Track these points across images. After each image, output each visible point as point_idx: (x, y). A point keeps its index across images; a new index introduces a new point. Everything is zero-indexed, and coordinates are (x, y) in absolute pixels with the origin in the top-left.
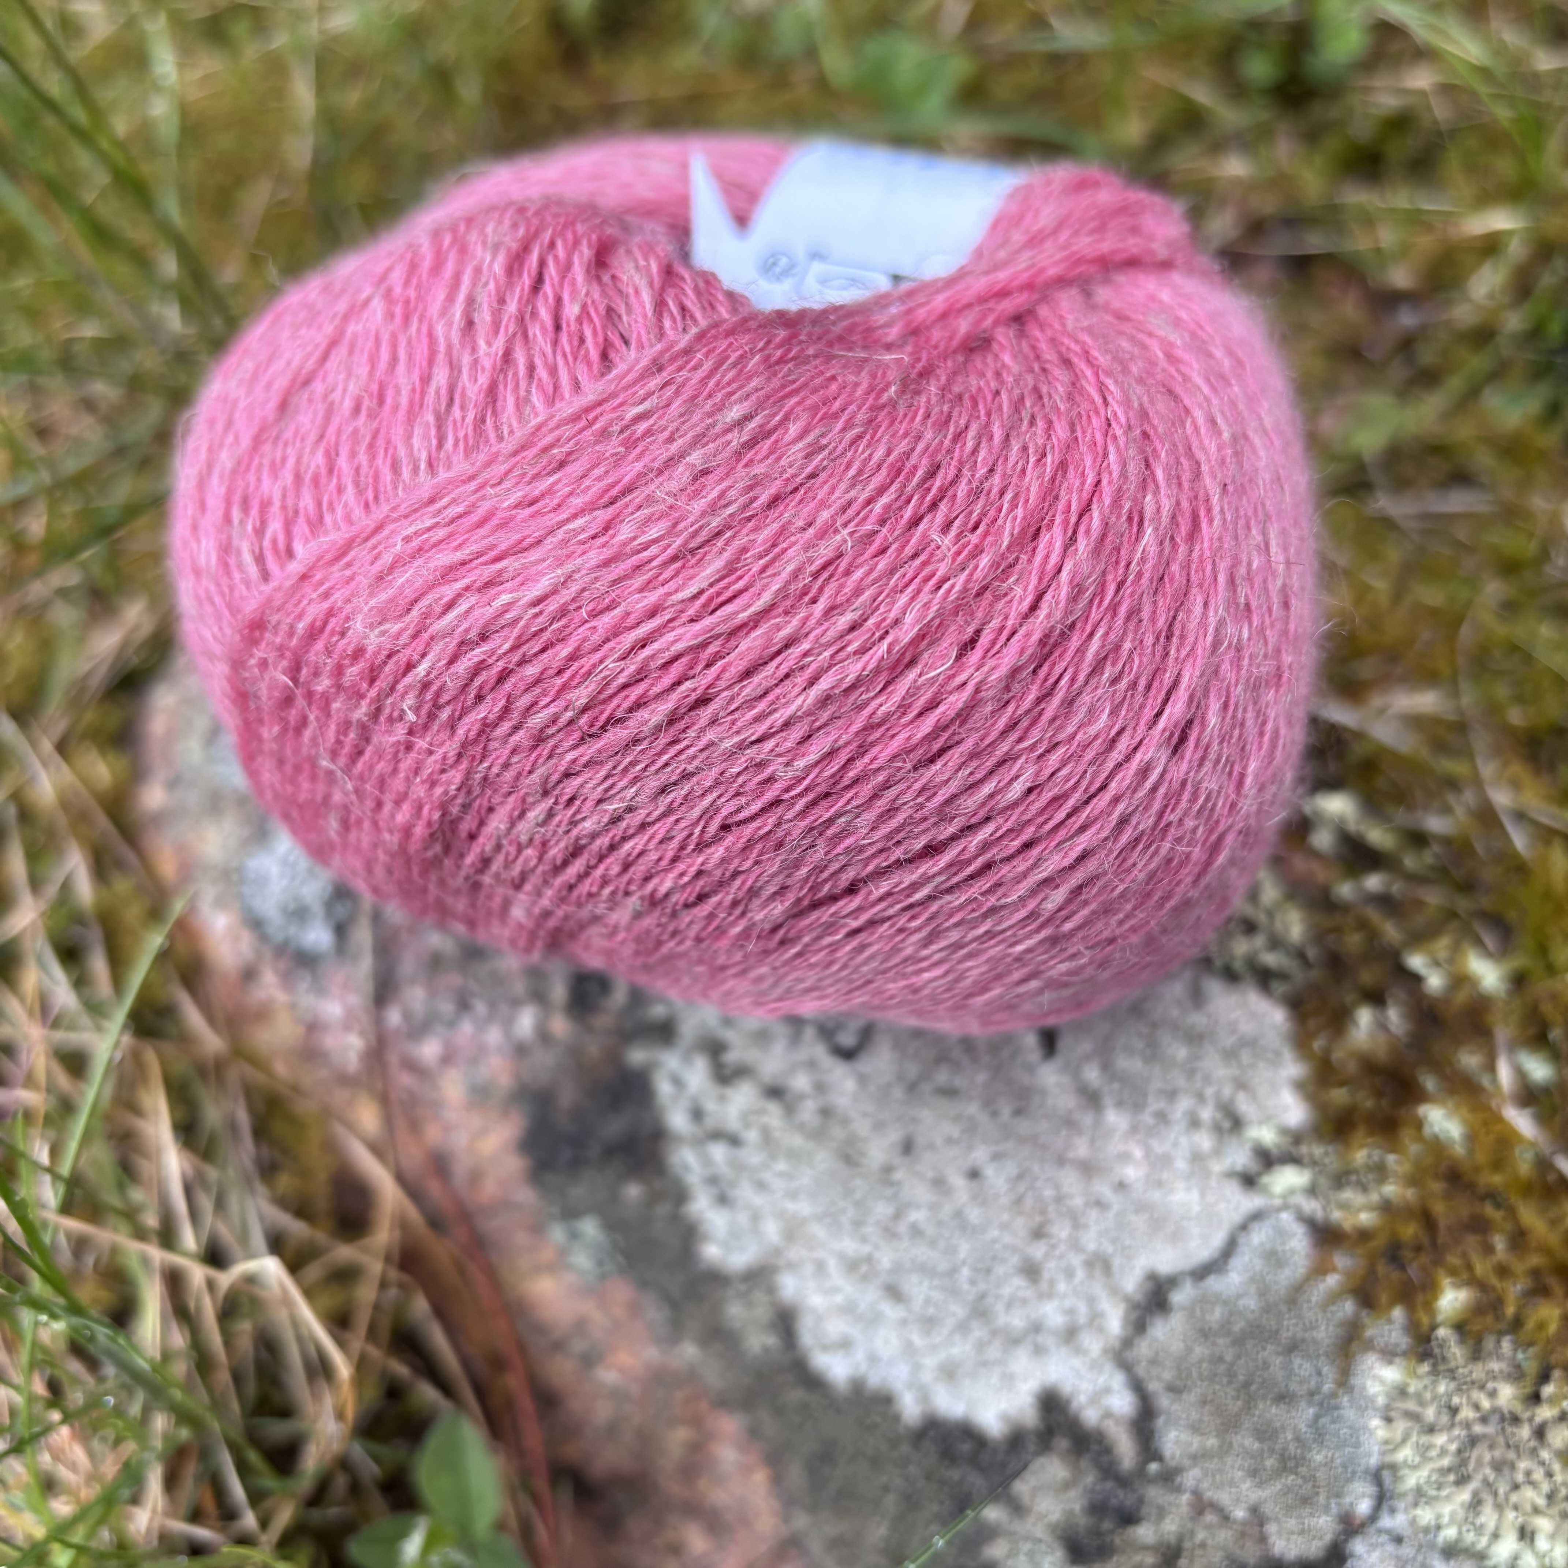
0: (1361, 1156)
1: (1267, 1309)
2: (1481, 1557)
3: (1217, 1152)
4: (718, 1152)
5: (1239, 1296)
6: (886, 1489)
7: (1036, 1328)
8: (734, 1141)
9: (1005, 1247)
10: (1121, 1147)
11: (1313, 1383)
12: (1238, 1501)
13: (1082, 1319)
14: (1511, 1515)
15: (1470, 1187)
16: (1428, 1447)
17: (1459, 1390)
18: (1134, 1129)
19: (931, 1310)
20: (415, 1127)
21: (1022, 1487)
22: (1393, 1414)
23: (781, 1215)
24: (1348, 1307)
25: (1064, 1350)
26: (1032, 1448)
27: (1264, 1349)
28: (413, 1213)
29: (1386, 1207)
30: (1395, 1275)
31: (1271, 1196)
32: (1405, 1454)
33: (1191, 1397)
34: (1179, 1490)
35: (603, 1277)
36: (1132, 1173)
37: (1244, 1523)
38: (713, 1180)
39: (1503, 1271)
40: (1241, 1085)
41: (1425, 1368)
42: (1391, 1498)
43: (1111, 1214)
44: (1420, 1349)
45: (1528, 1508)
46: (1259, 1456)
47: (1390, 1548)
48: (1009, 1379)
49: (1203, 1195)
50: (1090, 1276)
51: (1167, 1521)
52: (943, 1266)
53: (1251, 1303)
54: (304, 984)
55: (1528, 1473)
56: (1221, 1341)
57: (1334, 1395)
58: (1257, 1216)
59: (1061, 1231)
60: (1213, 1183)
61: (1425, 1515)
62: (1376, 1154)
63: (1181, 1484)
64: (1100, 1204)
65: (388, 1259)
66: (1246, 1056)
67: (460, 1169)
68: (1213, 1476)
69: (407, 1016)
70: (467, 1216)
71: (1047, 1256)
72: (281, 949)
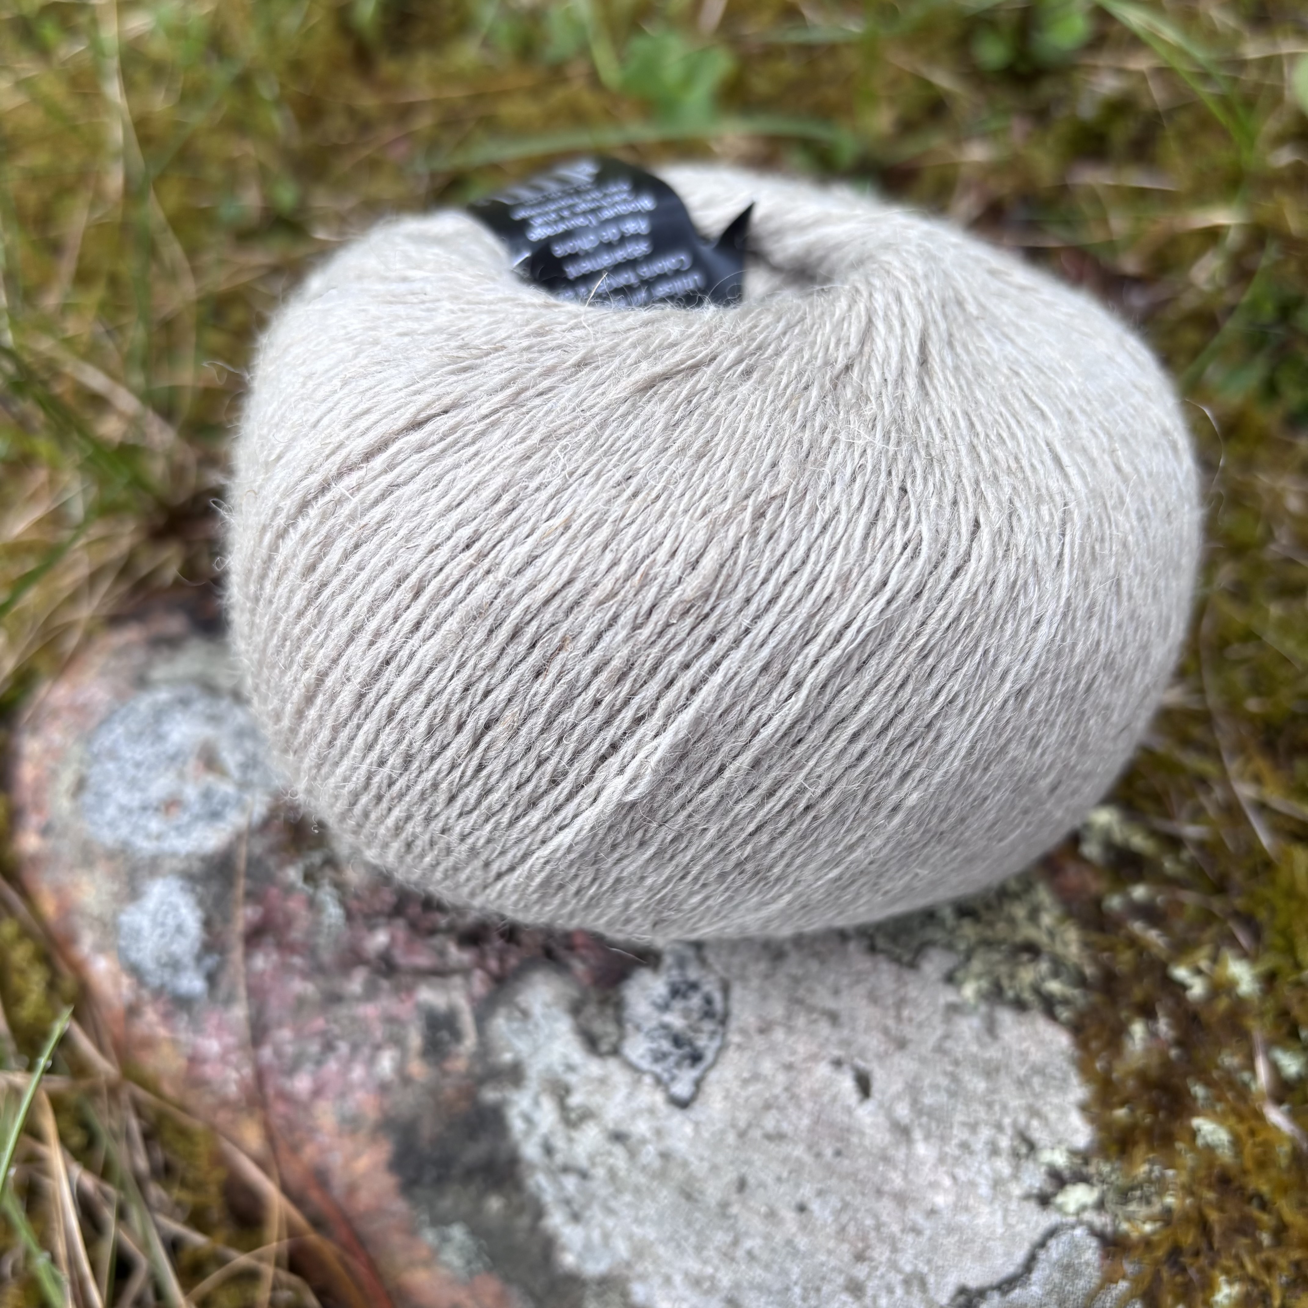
0: (1142, 1170)
3: (1016, 1176)
4: (570, 1183)
8: (584, 1175)
9: (833, 1269)
10: (932, 1178)
15: (1241, 1189)
18: (942, 1159)
20: (295, 1149)
23: (630, 1237)
28: (298, 1218)
29: (1167, 1216)
30: (1178, 1279)
31: (1066, 1214)
35: (471, 1274)
36: (941, 1200)
38: (567, 1202)
39: (1269, 1267)
43: (924, 1239)
49: (1005, 1217)
50: (908, 1292)
52: (777, 1286)
54: (183, 1020)
58: (1052, 1233)
59: (881, 1253)
60: (1013, 1206)
62: (1156, 1169)
64: (916, 1231)
66: (1037, 1082)
67: (339, 1181)
69: (278, 1053)
70: (347, 1220)
71: (869, 1276)
72: (159, 993)
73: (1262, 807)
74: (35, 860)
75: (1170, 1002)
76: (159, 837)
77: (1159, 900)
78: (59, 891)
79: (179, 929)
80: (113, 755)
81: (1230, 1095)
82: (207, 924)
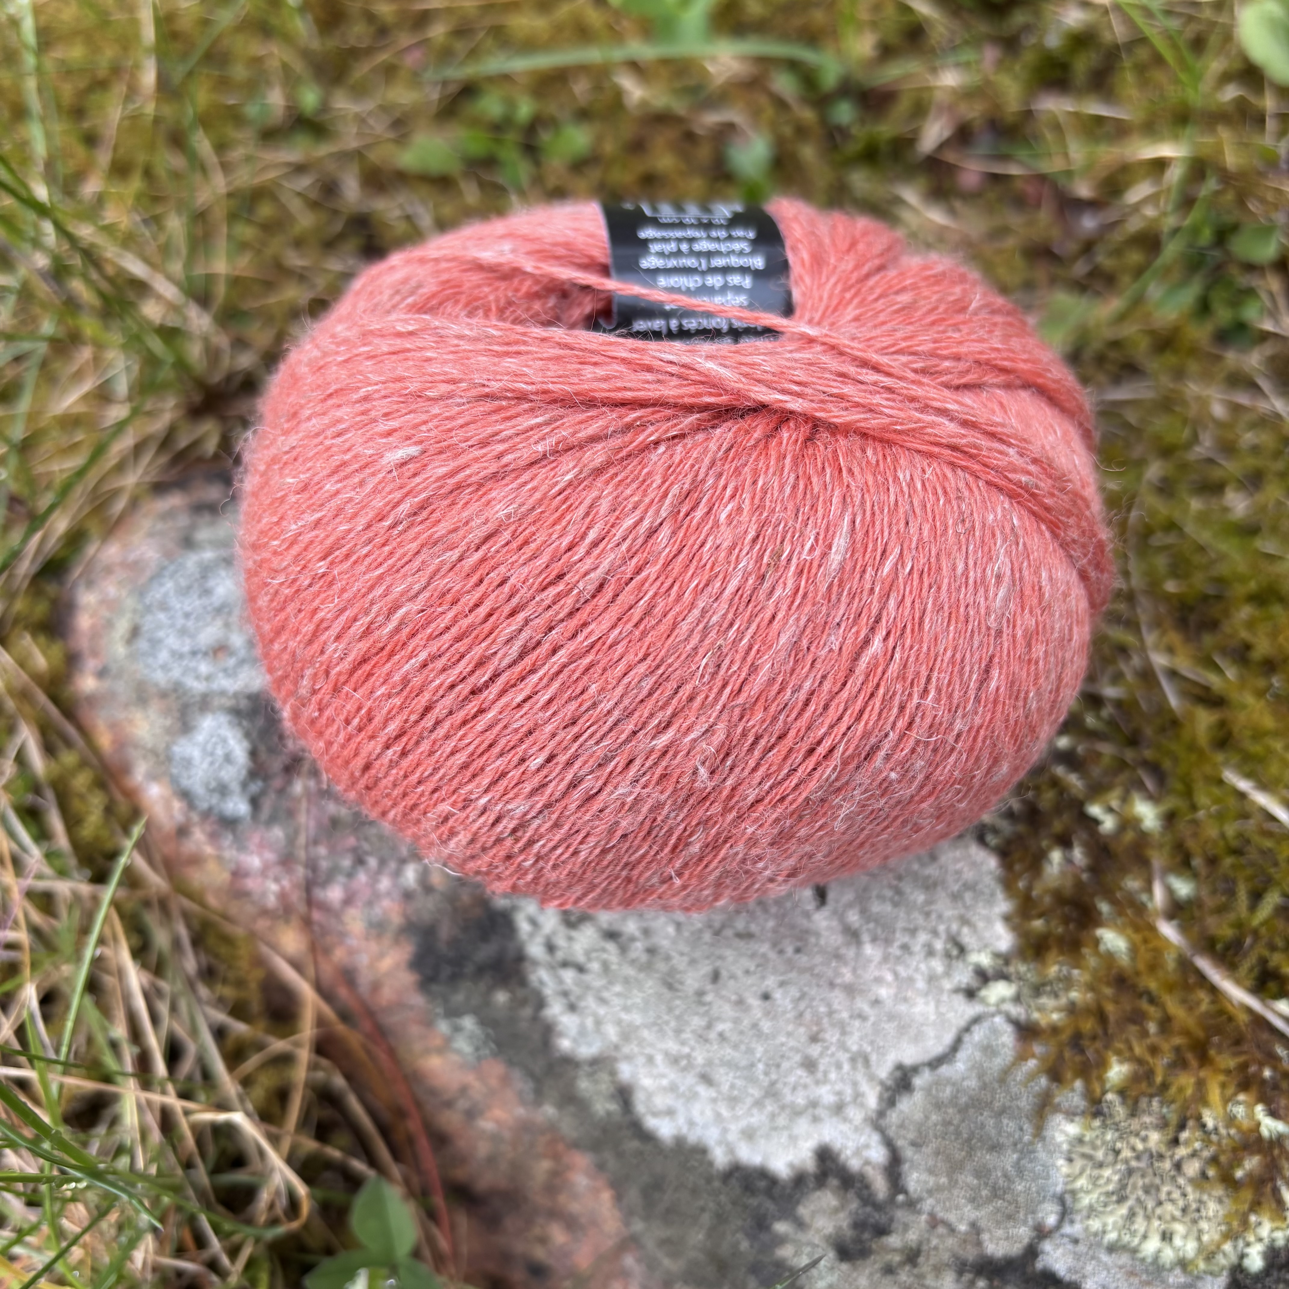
0: (1053, 970)
1: (984, 1086)
2: (1134, 1251)
3: (947, 974)
4: (569, 975)
5: (963, 1079)
6: (703, 1209)
7: (814, 1104)
8: (581, 969)
9: (792, 1049)
10: (877, 973)
11: (1016, 1136)
12: (961, 1219)
13: (848, 1098)
14: (1156, 1223)
15: (1134, 987)
16: (1099, 1177)
17: (1121, 1138)
18: (886, 958)
19: (736, 1093)
20: (327, 951)
21: (803, 1211)
22: (1073, 1156)
23: (619, 1022)
24: (1043, 1081)
25: (834, 1119)
26: (811, 1185)
27: (982, 1114)
28: (328, 1011)
29: (1072, 1009)
30: (1078, 1058)
31: (988, 1005)
32: (1082, 1182)
33: (928, 1150)
35: (479, 1059)
36: (884, 992)
37: (966, 1233)
38: (565, 994)
39: (1154, 1050)
40: (964, 921)
41: (1097, 1123)
42: (1071, 1213)
43: (869, 1024)
44: (1094, 1110)
45: (1168, 1217)
46: (976, 1190)
47: (1070, 1247)
48: (793, 1139)
49: (937, 1007)
50: (854, 1068)
51: (910, 1232)
52: (744, 1063)
53: (972, 1083)
54: (227, 840)
55: (1169, 1193)
56: (950, 1111)
57: (1031, 1143)
58: (976, 1020)
59: (832, 1036)
60: (945, 997)
61: (1095, 1224)
62: (1065, 970)
63: (920, 1209)
64: (862, 1017)
65: (312, 1048)
66: (968, 896)
67: (364, 980)
68: (944, 1203)
70: (370, 1013)
71: (821, 1054)
72: (206, 814)
73: (1173, 674)
74: (92, 700)
75: (1084, 835)
76: (208, 678)
77: (1080, 749)
78: (114, 726)
79: (228, 758)
80: (164, 606)
81: (1129, 912)
82: (253, 754)
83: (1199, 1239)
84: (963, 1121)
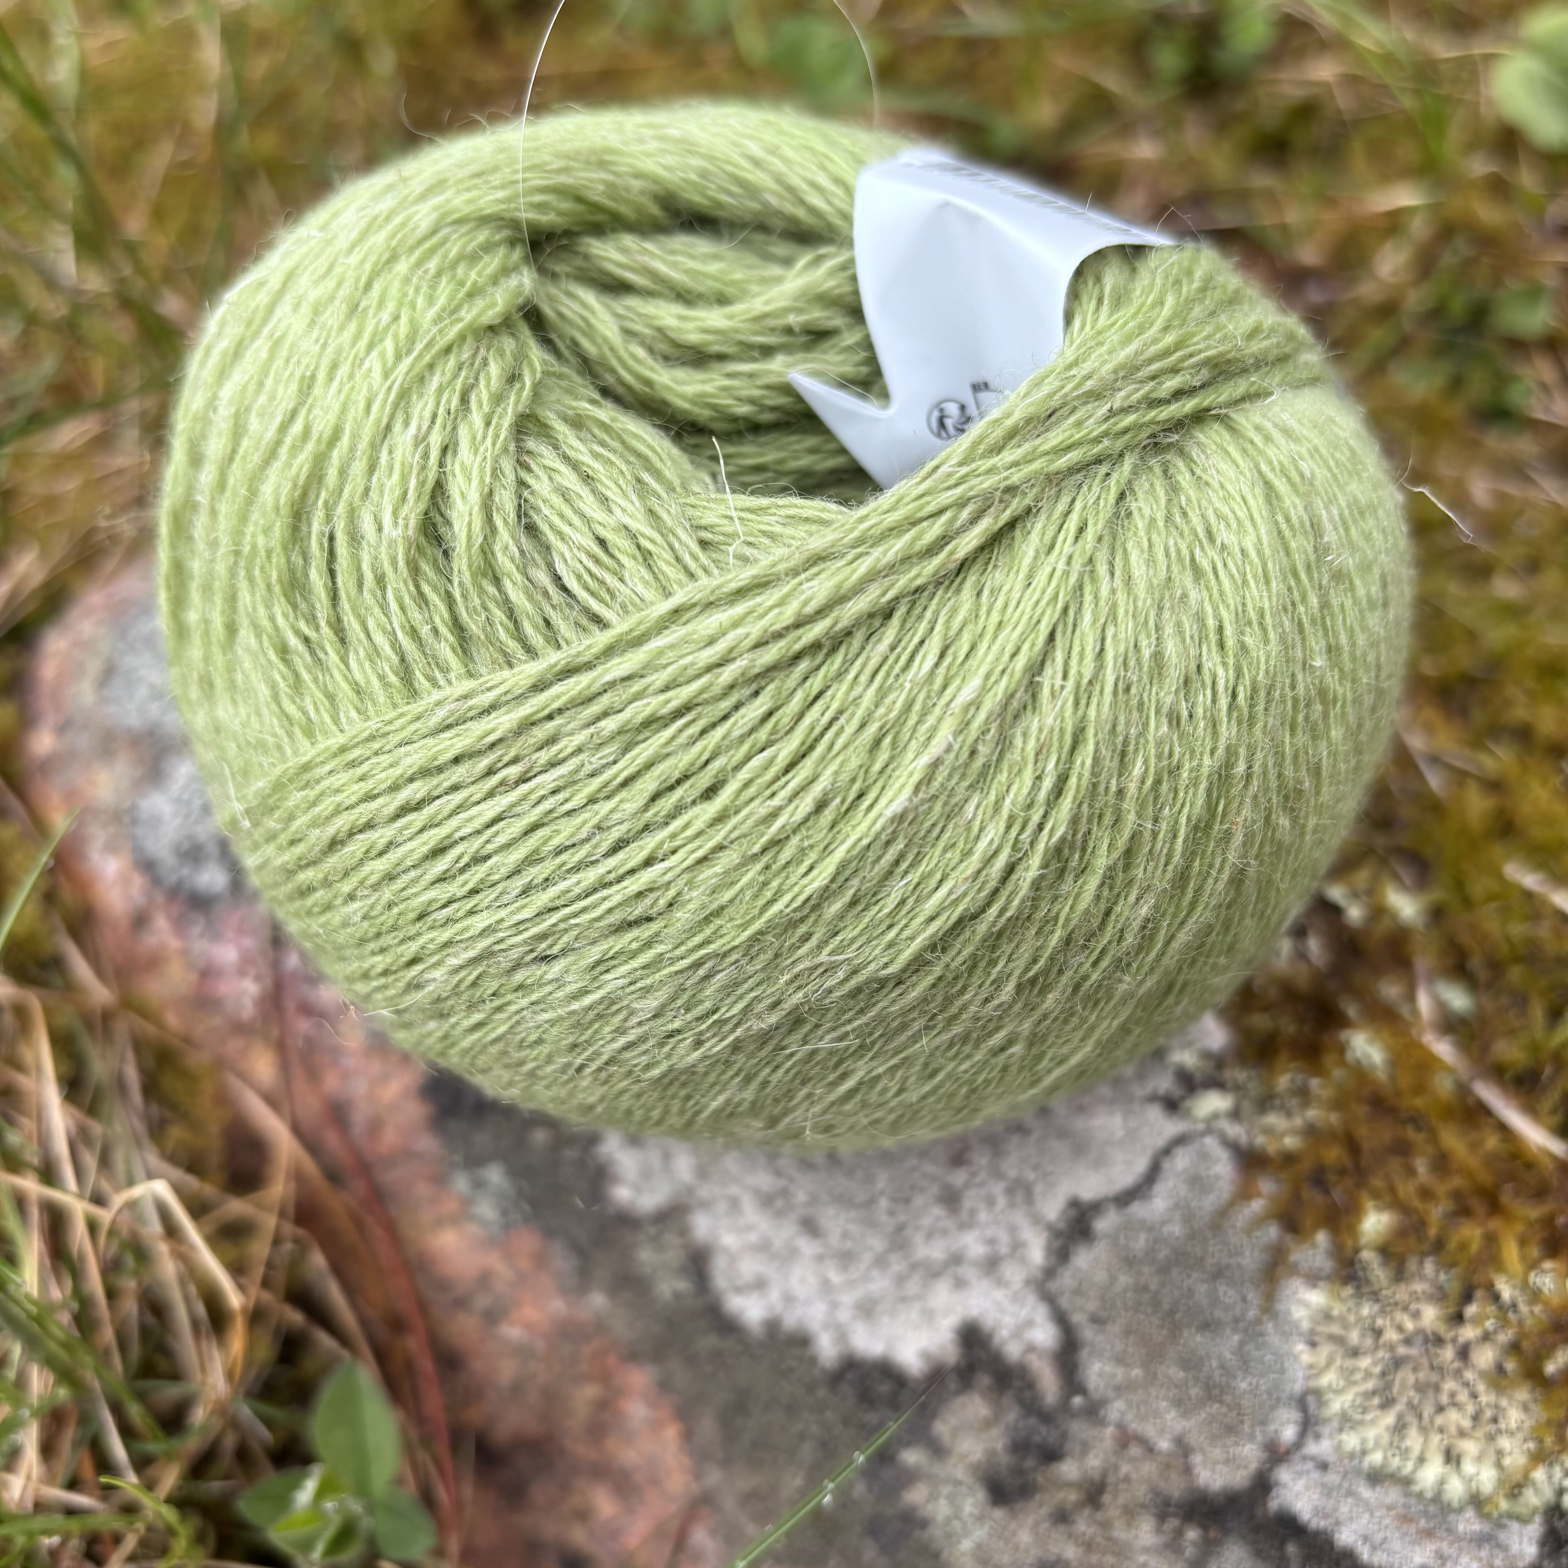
0: (1283, 1081)
1: (1192, 1236)
2: (1407, 1482)
3: (1140, 1078)
5: (1163, 1223)
6: (802, 1437)
7: (956, 1259)
9: (925, 1175)
11: (1238, 1310)
12: (1162, 1432)
13: (1004, 1249)
14: (1436, 1438)
15: (1393, 1111)
16: (1353, 1371)
17: (1382, 1312)
19: (849, 1244)
20: (313, 1075)
21: (942, 1428)
22: (1317, 1339)
24: (1273, 1232)
25: (985, 1283)
26: (952, 1386)
27: (1189, 1276)
28: (309, 1166)
30: (1320, 1200)
31: (1195, 1121)
32: (1329, 1379)
33: (1114, 1329)
34: (1102, 1423)
35: (507, 1227)
37: (1169, 1455)
39: (1426, 1194)
41: (1349, 1291)
42: (1316, 1424)
43: (1032, 1140)
44: (1344, 1273)
45: (1453, 1430)
46: (1183, 1385)
47: (1316, 1475)
48: (929, 1315)
49: (1125, 1121)
50: (1012, 1205)
51: (1091, 1455)
52: (861, 1198)
53: (1176, 1229)
54: (197, 928)
55: (1453, 1395)
56: (1145, 1270)
57: (1258, 1321)
58: (1180, 1141)
59: (981, 1158)
60: (1137, 1107)
61: (1351, 1441)
62: (1300, 1077)
63: (1104, 1417)
64: (1021, 1130)
65: (282, 1214)
67: (359, 1118)
68: (1138, 1407)
70: (366, 1169)
71: (967, 1185)
72: (174, 892)
74: (47, 764)
75: (1322, 925)
78: (71, 795)
83: (1499, 1465)
84: (1163, 1285)
